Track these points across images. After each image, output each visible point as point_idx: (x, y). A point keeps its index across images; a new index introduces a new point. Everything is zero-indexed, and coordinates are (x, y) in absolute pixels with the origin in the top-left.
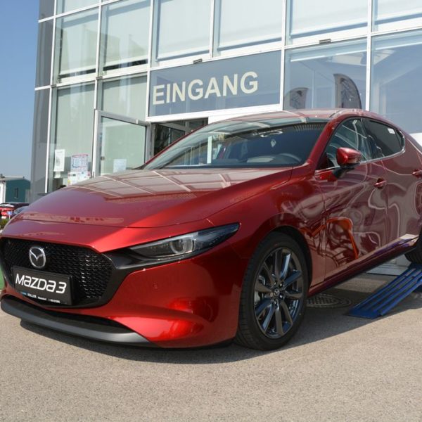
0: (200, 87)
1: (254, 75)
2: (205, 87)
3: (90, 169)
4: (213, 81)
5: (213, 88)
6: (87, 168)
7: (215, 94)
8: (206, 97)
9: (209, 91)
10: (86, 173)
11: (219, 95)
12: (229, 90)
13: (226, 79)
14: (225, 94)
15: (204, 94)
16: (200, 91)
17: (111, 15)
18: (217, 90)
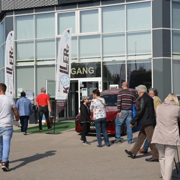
0: (75, 70)
1: (93, 68)
2: (76, 71)
3: (34, 95)
4: (79, 69)
5: (79, 71)
6: (32, 95)
7: (80, 73)
8: (77, 73)
9: (78, 72)
10: (33, 96)
11: (81, 73)
12: (84, 72)
13: (84, 69)
14: (83, 73)
15: (76, 72)
16: (75, 72)
17: (38, 42)
18: (81, 72)
